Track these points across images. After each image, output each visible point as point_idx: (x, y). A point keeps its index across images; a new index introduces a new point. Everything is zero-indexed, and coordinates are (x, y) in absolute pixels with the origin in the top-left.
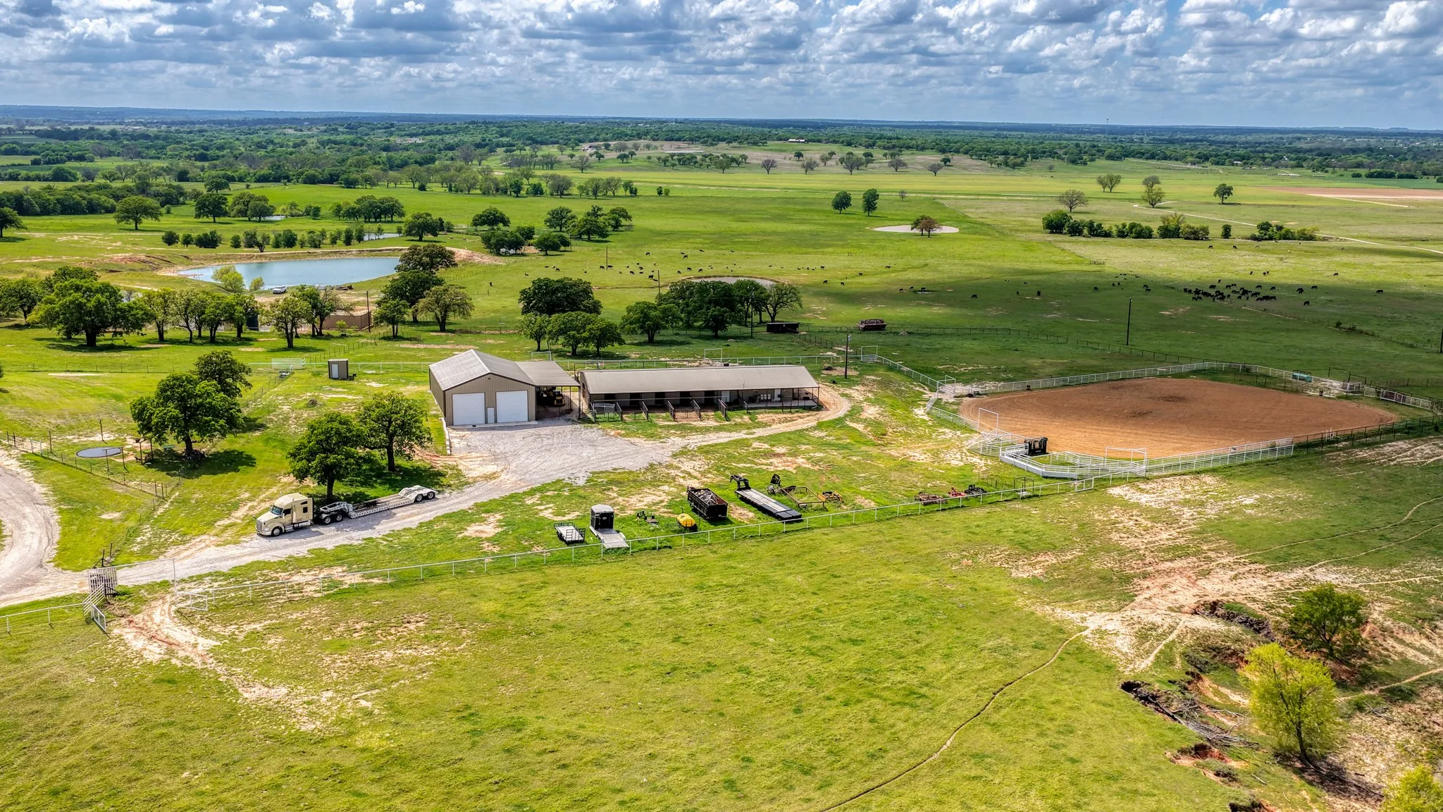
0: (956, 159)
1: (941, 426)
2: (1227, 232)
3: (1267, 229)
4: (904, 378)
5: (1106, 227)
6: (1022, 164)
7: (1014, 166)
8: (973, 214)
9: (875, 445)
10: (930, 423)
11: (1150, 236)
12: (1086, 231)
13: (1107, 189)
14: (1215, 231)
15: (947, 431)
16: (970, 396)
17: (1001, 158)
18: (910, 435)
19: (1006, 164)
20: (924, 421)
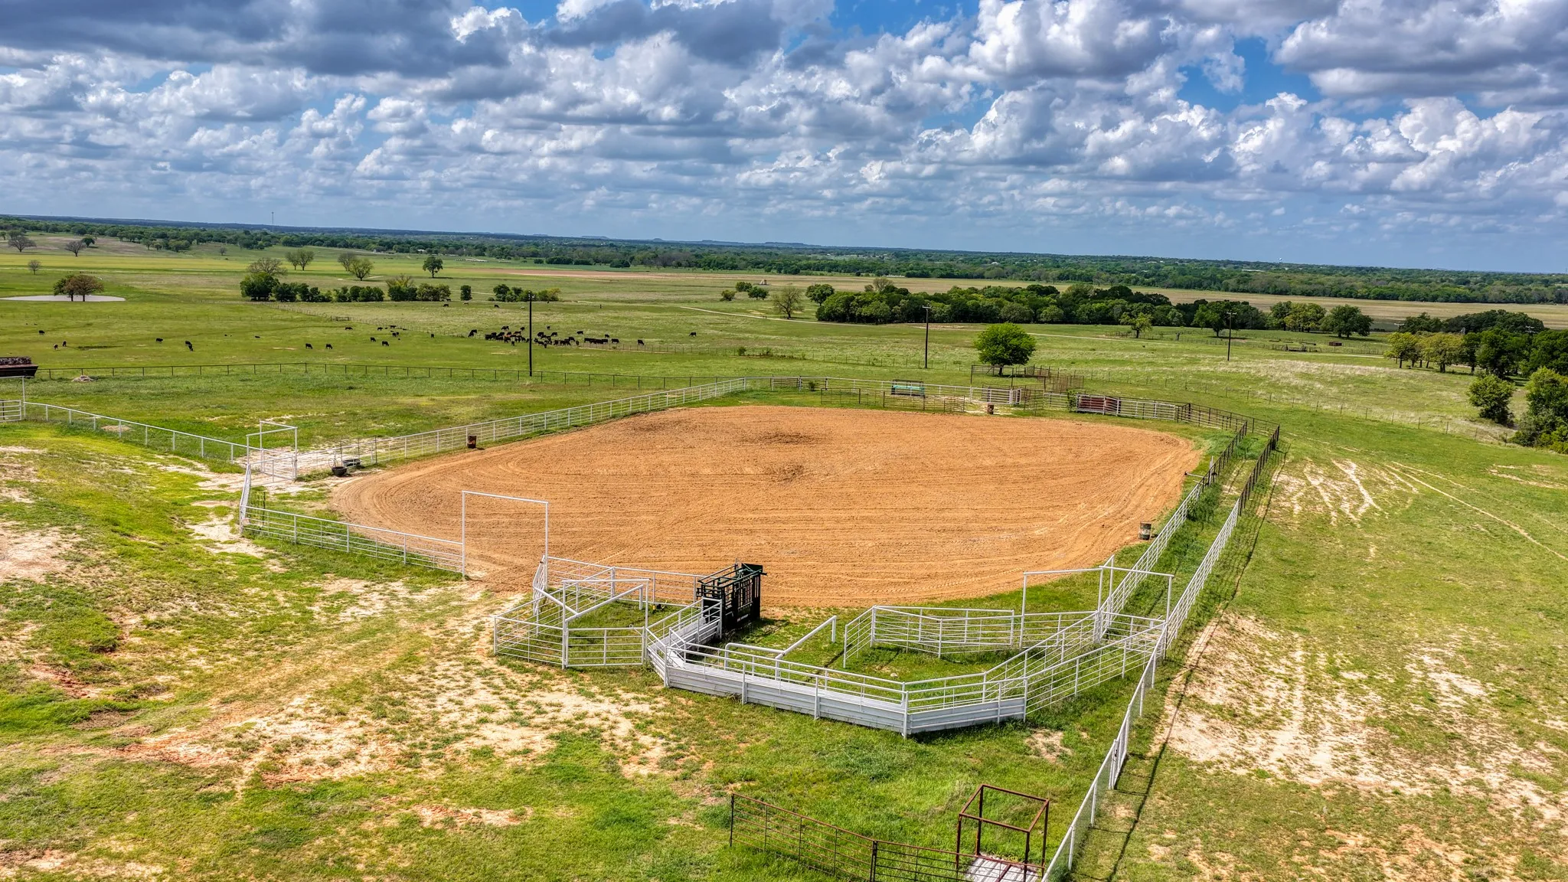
0: (100, 240)
1: (322, 570)
2: (466, 294)
3: (504, 293)
4: (119, 446)
5: (323, 292)
6: (186, 248)
7: (178, 249)
8: (139, 285)
9: (71, 719)
10: (275, 567)
11: (381, 299)
12: (298, 297)
13: (299, 267)
14: (456, 293)
15: (356, 587)
16: (340, 472)
17: (159, 241)
18: (225, 630)
19: (168, 247)
20: (247, 560)
